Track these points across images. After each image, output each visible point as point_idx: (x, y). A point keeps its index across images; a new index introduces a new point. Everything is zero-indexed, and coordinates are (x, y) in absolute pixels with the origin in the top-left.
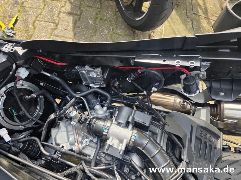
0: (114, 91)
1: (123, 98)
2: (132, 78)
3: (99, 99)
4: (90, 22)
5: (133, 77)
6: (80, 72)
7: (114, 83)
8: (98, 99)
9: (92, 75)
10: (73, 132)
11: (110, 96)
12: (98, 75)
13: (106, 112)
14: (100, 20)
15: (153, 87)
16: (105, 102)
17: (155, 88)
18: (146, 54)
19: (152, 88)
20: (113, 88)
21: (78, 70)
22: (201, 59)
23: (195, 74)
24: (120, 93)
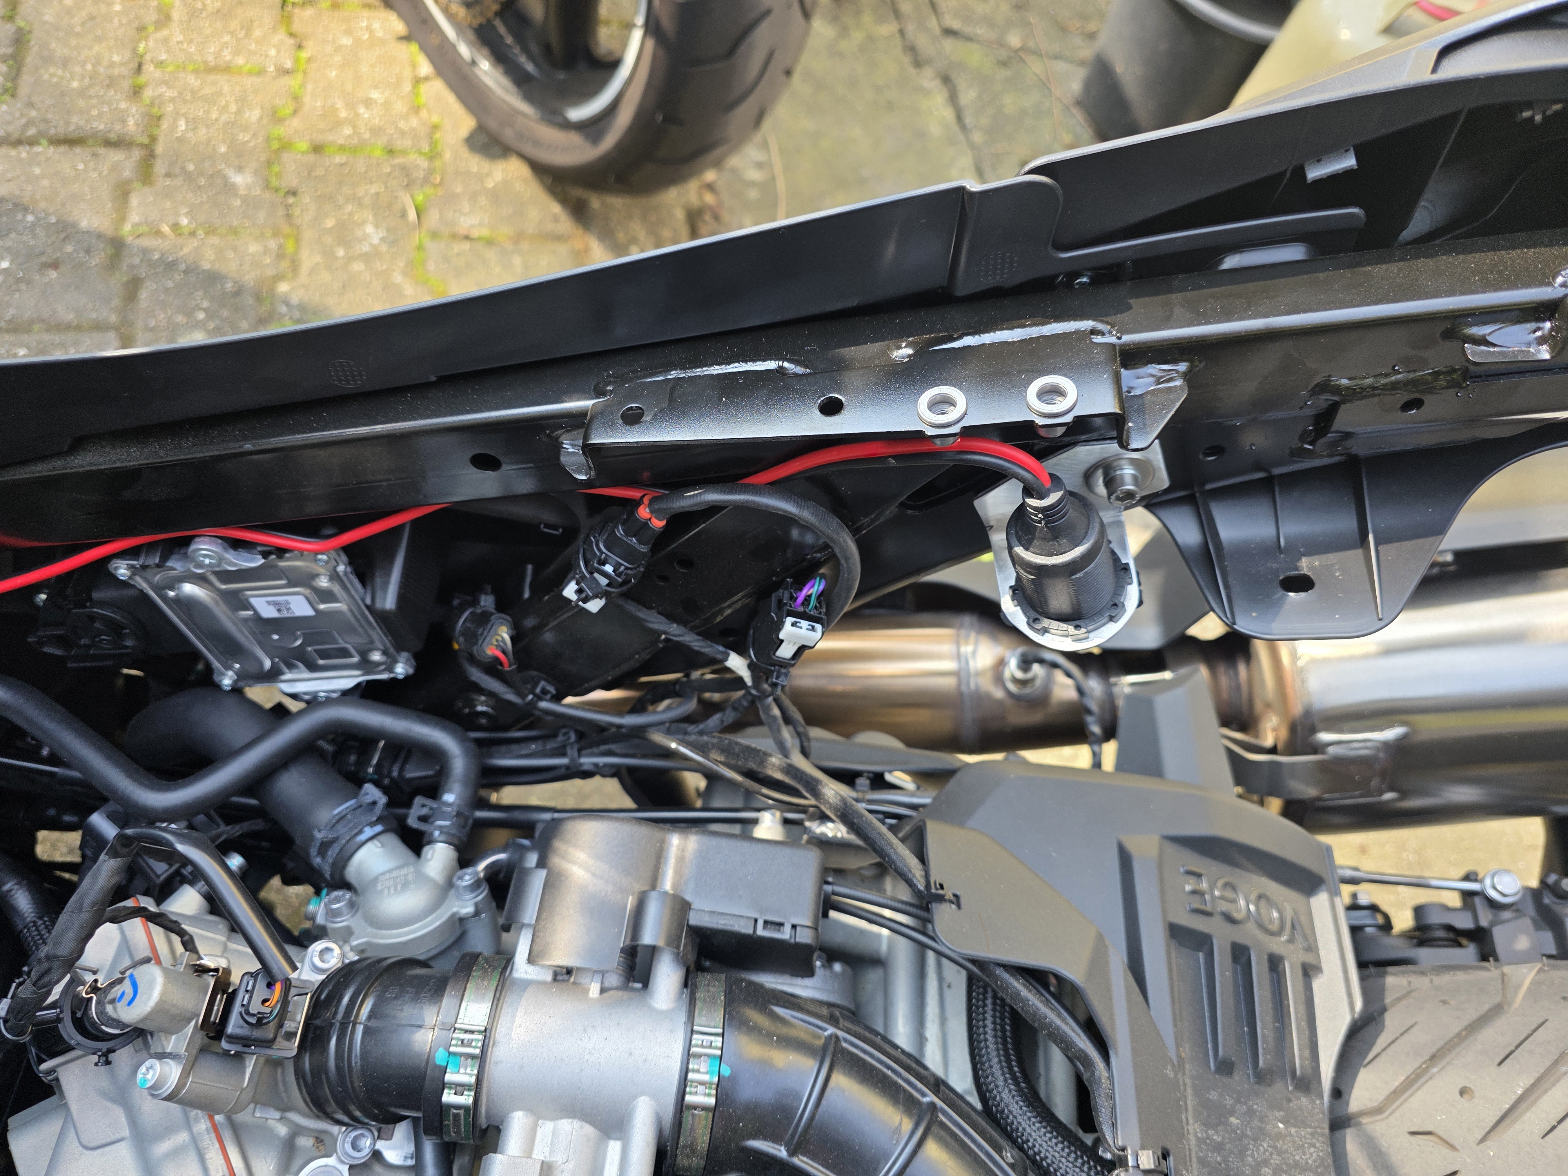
0: (491, 694)
1: (573, 737)
2: (604, 581)
3: (371, 792)
4: (238, 179)
5: (609, 568)
6: (165, 598)
7: (472, 637)
8: (369, 787)
9: (275, 604)
11: (462, 740)
12: (326, 596)
13: (449, 885)
14: (312, 158)
15: (789, 620)
16: (429, 802)
17: (804, 624)
18: (673, 374)
19: (780, 625)
20: (476, 675)
21: (144, 586)
22: (1113, 346)
23: (1083, 468)
24: (544, 704)
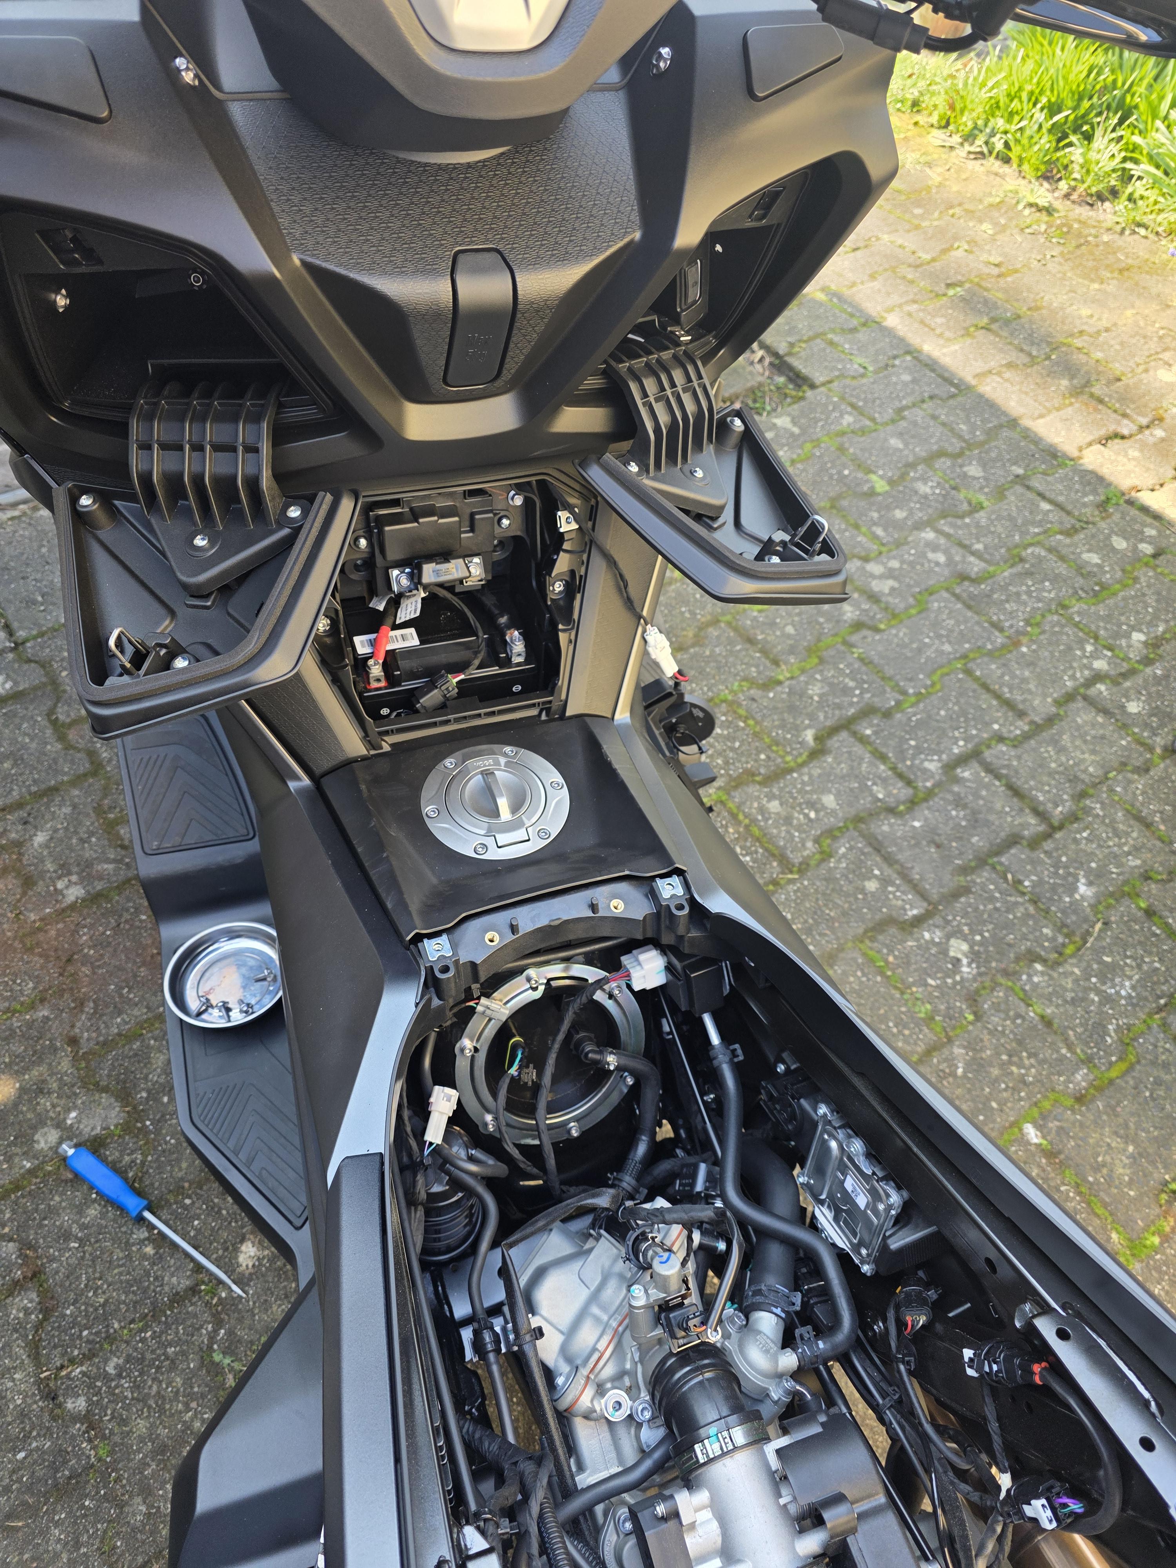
0: (887, 1330)
1: (896, 1397)
2: (987, 1369)
3: (797, 1298)
4: (1082, 888)
5: (995, 1367)
6: (822, 1134)
7: (908, 1301)
8: (799, 1294)
9: (854, 1188)
10: (610, 1318)
11: (853, 1330)
13: (779, 1376)
14: (1140, 914)
15: (1044, 1501)
16: (812, 1335)
17: (1049, 1513)
19: (1038, 1497)
21: (821, 1123)
24: (902, 1367)
